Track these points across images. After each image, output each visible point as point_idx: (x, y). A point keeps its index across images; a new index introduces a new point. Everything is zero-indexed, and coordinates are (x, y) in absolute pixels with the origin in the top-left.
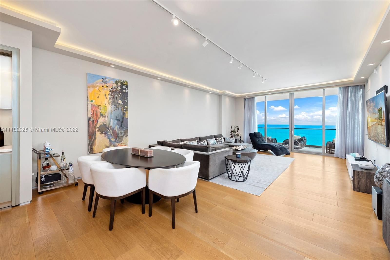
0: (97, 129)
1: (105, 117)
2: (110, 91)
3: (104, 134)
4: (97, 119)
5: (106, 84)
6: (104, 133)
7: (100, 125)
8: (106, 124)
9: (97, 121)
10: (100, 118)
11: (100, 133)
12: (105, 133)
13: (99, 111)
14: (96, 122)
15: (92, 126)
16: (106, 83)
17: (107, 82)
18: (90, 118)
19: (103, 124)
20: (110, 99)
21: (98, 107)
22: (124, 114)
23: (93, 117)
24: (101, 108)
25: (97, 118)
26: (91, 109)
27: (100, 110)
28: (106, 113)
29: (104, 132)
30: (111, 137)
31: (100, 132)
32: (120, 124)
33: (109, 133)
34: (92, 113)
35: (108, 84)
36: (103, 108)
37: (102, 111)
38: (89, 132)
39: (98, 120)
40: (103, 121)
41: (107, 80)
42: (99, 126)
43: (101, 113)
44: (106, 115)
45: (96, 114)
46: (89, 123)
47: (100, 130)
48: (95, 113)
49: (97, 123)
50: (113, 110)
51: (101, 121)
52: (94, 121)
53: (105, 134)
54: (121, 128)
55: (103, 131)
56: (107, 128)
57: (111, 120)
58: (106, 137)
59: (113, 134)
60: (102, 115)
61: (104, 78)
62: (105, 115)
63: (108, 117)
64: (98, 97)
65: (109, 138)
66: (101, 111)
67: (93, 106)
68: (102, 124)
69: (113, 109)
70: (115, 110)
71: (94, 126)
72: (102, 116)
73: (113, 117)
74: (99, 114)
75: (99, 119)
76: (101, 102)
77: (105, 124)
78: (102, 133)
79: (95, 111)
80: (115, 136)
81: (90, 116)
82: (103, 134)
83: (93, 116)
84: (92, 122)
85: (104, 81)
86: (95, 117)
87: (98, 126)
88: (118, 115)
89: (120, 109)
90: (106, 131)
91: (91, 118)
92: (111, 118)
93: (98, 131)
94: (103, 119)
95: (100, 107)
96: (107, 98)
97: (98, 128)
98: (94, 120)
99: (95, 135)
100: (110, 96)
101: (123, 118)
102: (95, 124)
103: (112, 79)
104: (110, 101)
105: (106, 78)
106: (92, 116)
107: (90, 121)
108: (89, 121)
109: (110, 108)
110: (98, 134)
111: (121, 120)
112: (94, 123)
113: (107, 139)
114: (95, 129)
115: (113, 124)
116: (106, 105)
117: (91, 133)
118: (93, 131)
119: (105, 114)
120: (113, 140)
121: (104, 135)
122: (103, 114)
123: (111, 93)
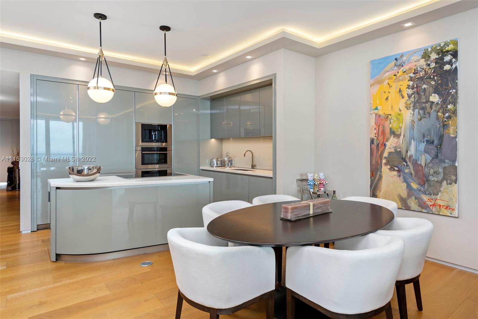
0: (384, 161)
1: (398, 136)
2: (411, 79)
3: (397, 171)
4: (383, 142)
5: (402, 68)
6: (396, 169)
7: (390, 153)
8: (400, 151)
9: (385, 145)
10: (389, 138)
11: (389, 169)
12: (398, 169)
13: (388, 126)
14: (383, 148)
15: (376, 154)
16: (402, 66)
17: (404, 63)
18: (372, 140)
19: (396, 150)
20: (409, 96)
21: (387, 117)
22: (445, 126)
23: (378, 138)
24: (391, 119)
25: (384, 139)
26: (375, 124)
27: (390, 123)
28: (400, 128)
29: (396, 167)
30: (410, 180)
31: (389, 167)
32: (434, 152)
33: (407, 171)
34: (376, 130)
35: (406, 68)
36: (395, 119)
37: (394, 125)
38: (372, 165)
39: (386, 143)
40: (395, 145)
41: (404, 58)
42: (388, 155)
43: (391, 129)
44: (401, 133)
45: (383, 132)
46: (371, 149)
47: (388, 162)
48: (380, 130)
49: (385, 148)
50: (416, 120)
51: (391, 144)
52: (380, 145)
53: (399, 171)
54: (436, 160)
55: (396, 164)
56: (402, 158)
57: (410, 143)
58: (401, 177)
59: (416, 173)
60: (393, 133)
61: (398, 57)
62: (398, 133)
63: (404, 136)
64: (387, 99)
65: (405, 181)
66: (391, 126)
67: (378, 116)
68: (393, 150)
69: (417, 117)
70: (420, 119)
71: (379, 153)
72: (392, 136)
73: (416, 136)
74: (387, 131)
75: (387, 141)
76: (392, 106)
77: (398, 150)
78: (392, 169)
79: (381, 126)
80: (419, 178)
81: (373, 136)
82: (394, 170)
83: (378, 135)
84: (375, 147)
85: (398, 63)
86: (381, 138)
87: (386, 154)
88: (429, 130)
89: (433, 114)
90: (400, 166)
91: (375, 140)
92: (412, 138)
93: (386, 164)
94: (396, 140)
95: (390, 117)
96: (403, 97)
97: (385, 158)
98: (378, 144)
99: (381, 172)
100: (410, 91)
101: (441, 137)
102: (381, 150)
103: (415, 52)
104: (409, 102)
105: (402, 56)
106: (376, 137)
107: (373, 146)
108: (371, 146)
109: (408, 116)
110: (385, 169)
111: (436, 142)
112: (379, 148)
113: (403, 182)
114: (381, 159)
115: (416, 150)
116: (400, 111)
117: (374, 166)
118: (377, 162)
119: (399, 130)
120: (414, 186)
121: (396, 173)
122: (395, 130)
123: (411, 83)
